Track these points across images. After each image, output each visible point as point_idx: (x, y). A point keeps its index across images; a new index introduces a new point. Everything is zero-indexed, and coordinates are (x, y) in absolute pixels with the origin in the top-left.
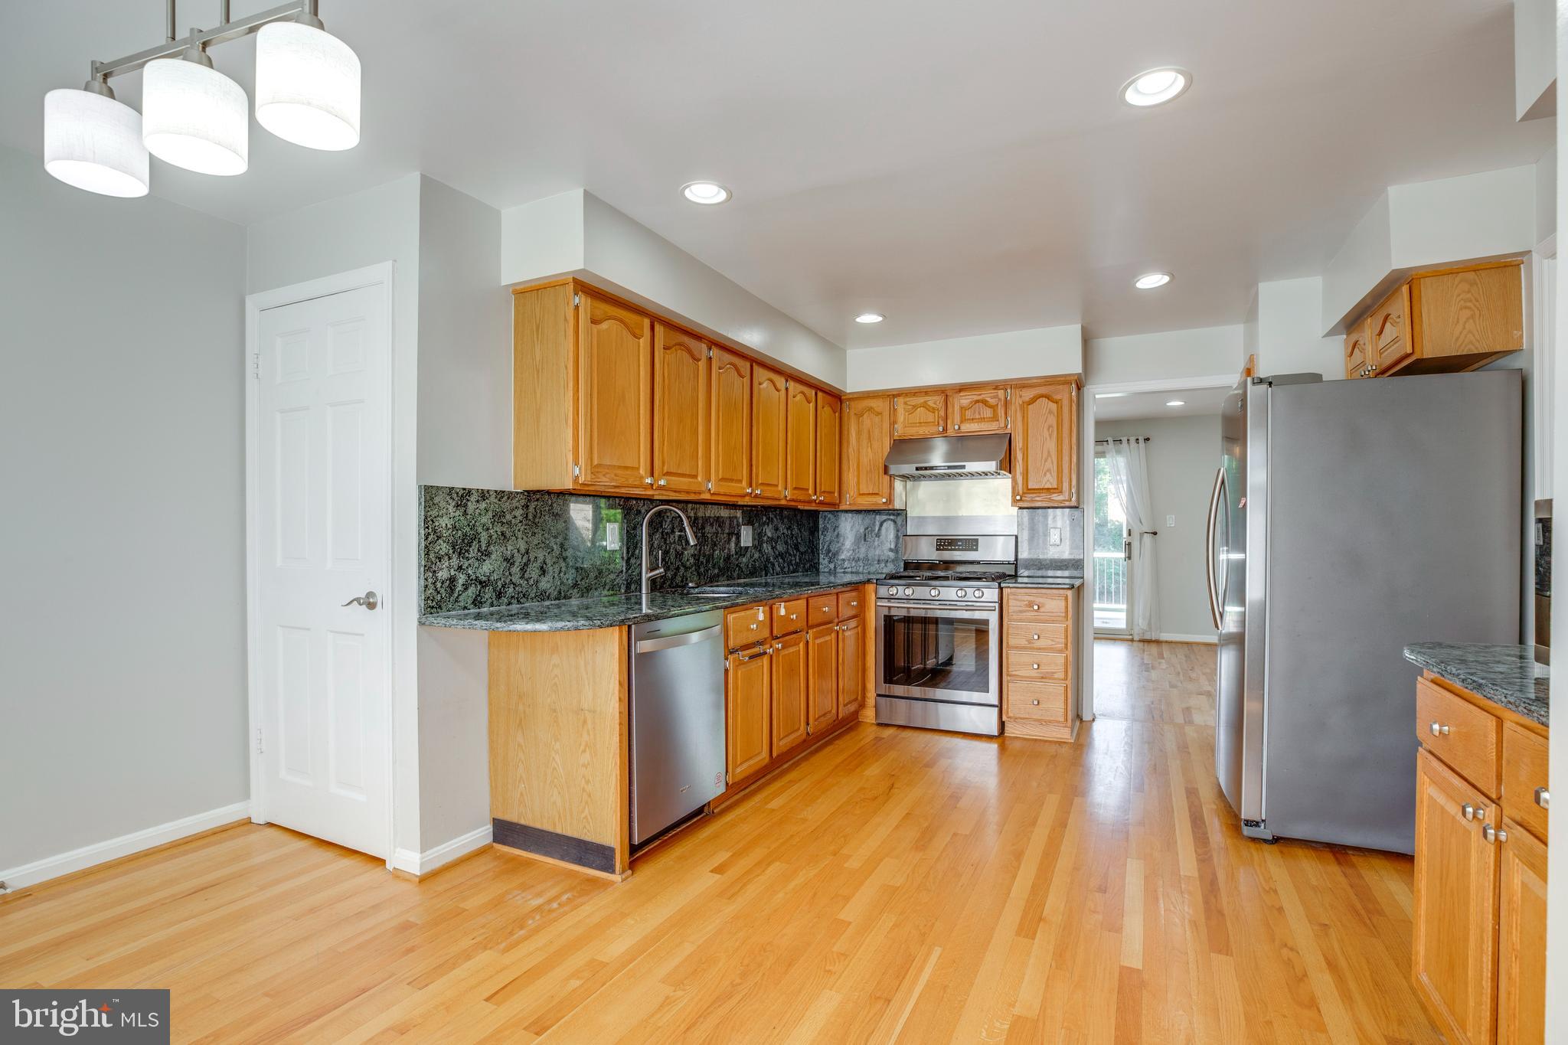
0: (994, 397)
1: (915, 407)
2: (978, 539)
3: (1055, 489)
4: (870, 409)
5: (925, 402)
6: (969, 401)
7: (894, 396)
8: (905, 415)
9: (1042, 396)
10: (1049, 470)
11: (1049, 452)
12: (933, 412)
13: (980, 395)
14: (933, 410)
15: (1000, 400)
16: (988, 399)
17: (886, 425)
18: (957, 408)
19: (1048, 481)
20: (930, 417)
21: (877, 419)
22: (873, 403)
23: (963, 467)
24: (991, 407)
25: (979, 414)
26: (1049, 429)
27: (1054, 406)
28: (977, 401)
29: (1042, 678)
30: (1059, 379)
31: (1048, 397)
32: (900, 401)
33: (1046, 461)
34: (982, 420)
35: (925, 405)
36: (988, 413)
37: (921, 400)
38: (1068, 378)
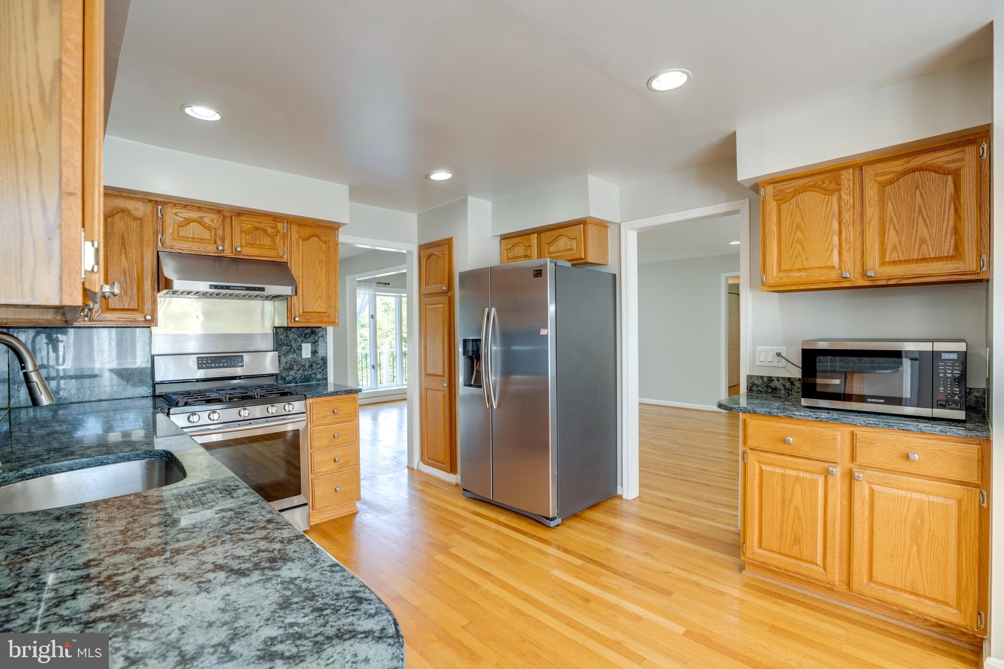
0: (273, 228)
1: (188, 221)
2: (242, 356)
3: (324, 313)
4: (124, 211)
5: (201, 218)
6: (250, 226)
7: (164, 203)
8: (173, 226)
9: (314, 236)
10: (320, 297)
11: (320, 282)
12: (210, 230)
13: (260, 223)
14: (209, 228)
15: (278, 232)
16: (268, 228)
17: (148, 233)
18: (237, 230)
19: (319, 306)
20: (206, 234)
21: (135, 225)
22: (129, 205)
23: (263, 289)
24: (270, 236)
25: (260, 241)
26: (319, 264)
27: (324, 246)
28: (257, 228)
29: (340, 468)
30: (326, 224)
31: (319, 237)
32: (169, 211)
33: (318, 288)
34: (261, 247)
35: (200, 221)
36: (267, 241)
37: (195, 215)
38: (333, 225)
